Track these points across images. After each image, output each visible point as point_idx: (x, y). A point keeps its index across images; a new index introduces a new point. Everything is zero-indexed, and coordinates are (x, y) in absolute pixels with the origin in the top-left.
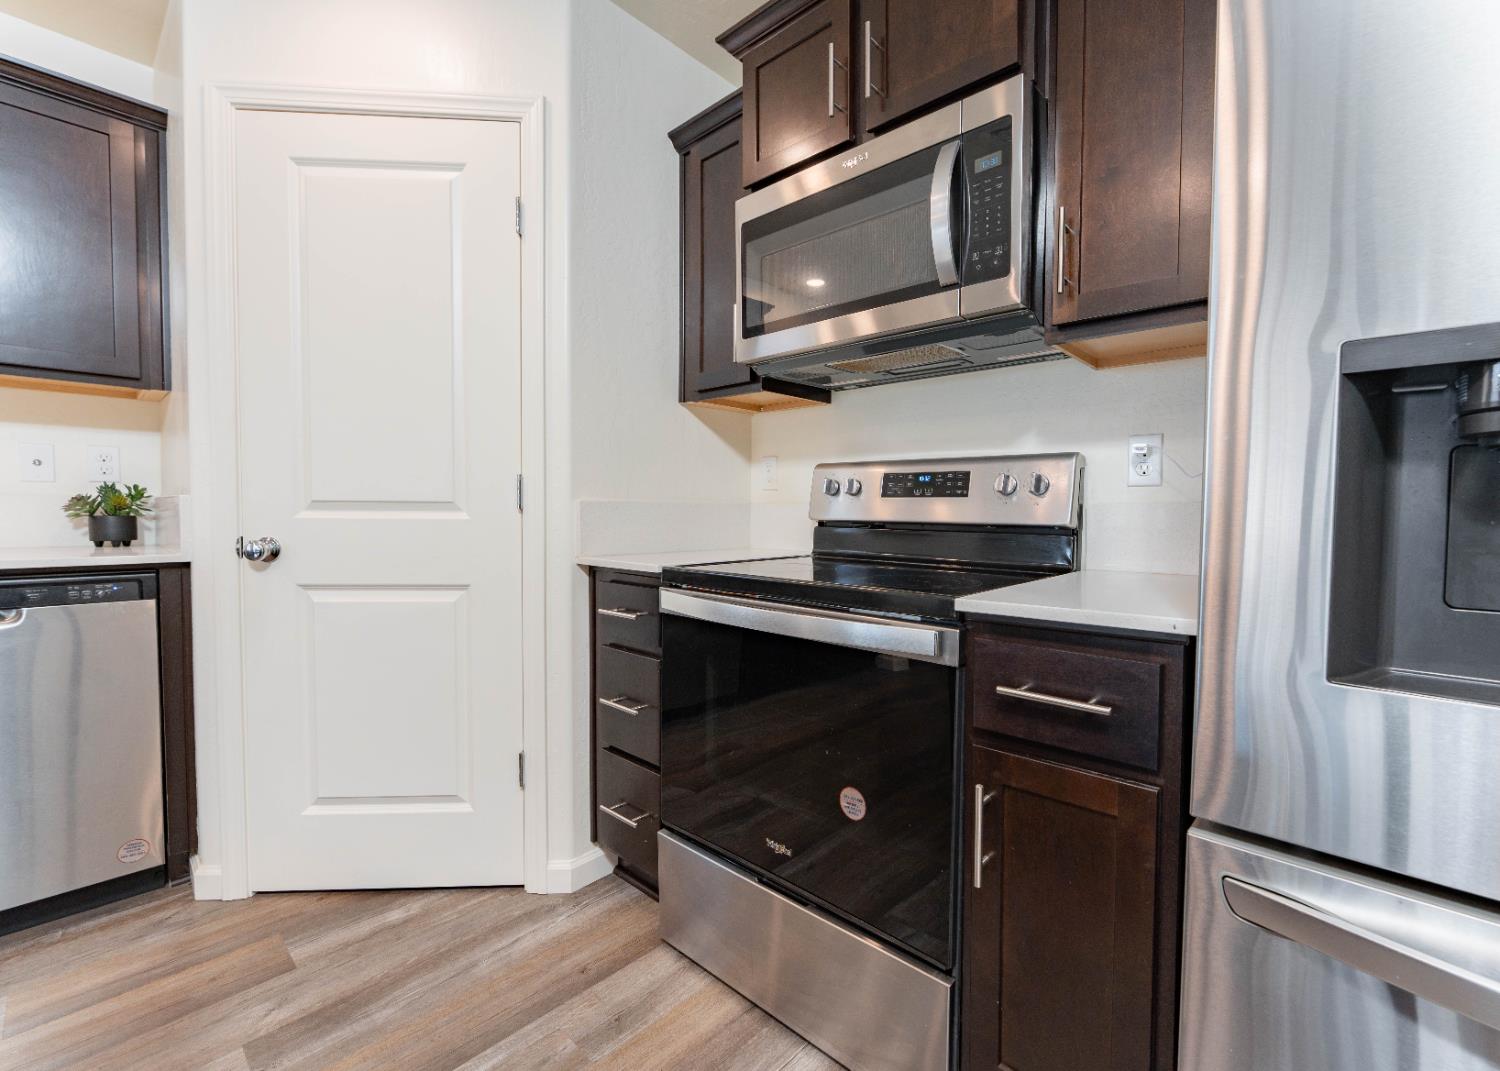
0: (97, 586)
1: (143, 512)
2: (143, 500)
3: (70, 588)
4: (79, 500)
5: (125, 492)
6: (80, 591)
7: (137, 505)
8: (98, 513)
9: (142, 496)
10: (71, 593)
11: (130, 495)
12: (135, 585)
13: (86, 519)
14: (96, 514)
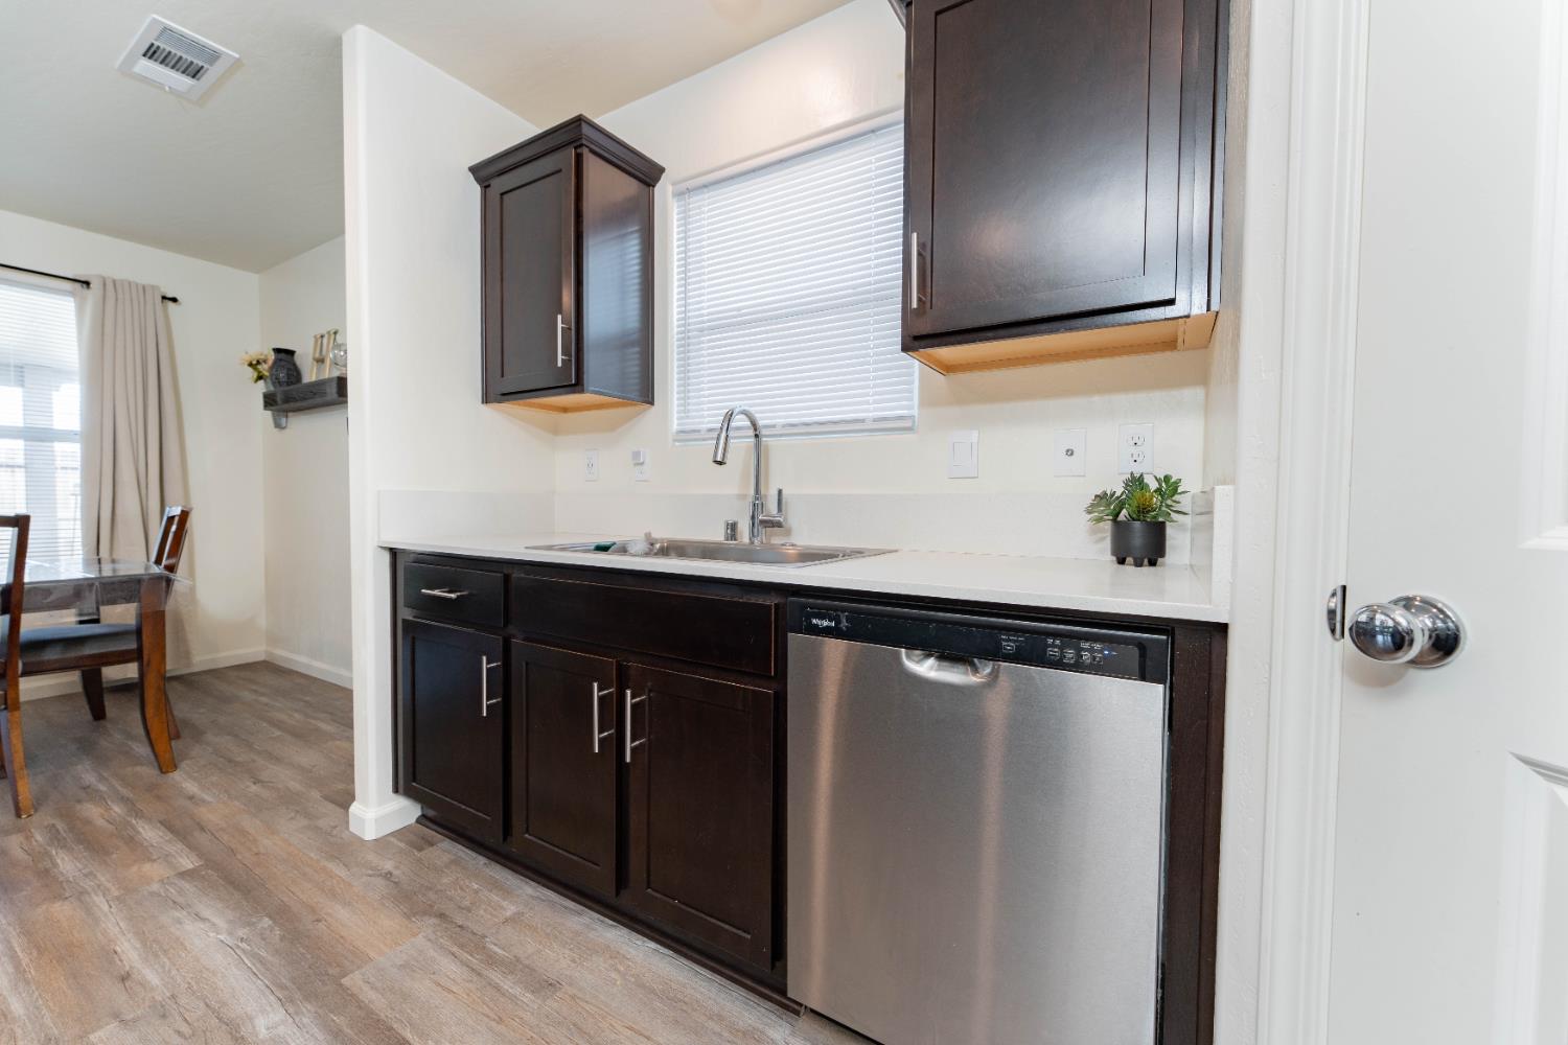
0: (1086, 645)
1: (1174, 515)
2: (1176, 497)
3: (1050, 641)
4: (1102, 498)
5: (1153, 485)
6: (1061, 648)
7: (1168, 506)
8: (1122, 518)
9: (1175, 490)
10: (1051, 652)
11: (1158, 491)
12: (1135, 651)
13: (1107, 526)
14: (1119, 519)
